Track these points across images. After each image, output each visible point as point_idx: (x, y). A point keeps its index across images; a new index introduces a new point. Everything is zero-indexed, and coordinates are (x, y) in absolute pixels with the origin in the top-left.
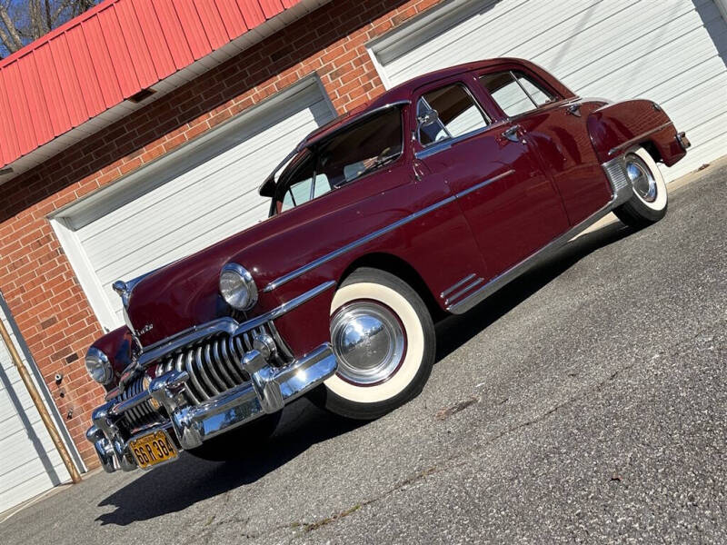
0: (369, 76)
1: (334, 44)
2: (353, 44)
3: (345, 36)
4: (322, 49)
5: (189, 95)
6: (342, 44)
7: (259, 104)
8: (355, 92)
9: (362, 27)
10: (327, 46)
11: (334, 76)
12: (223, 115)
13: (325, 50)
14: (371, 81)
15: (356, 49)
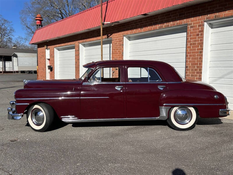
0: (200, 32)
1: (196, 17)
2: (200, 19)
3: (199, 16)
4: (192, 17)
5: (157, 17)
6: (198, 18)
7: (171, 27)
8: (194, 35)
9: (205, 15)
10: (193, 17)
11: (191, 27)
12: (162, 26)
13: (192, 18)
14: (200, 33)
15: (200, 21)
